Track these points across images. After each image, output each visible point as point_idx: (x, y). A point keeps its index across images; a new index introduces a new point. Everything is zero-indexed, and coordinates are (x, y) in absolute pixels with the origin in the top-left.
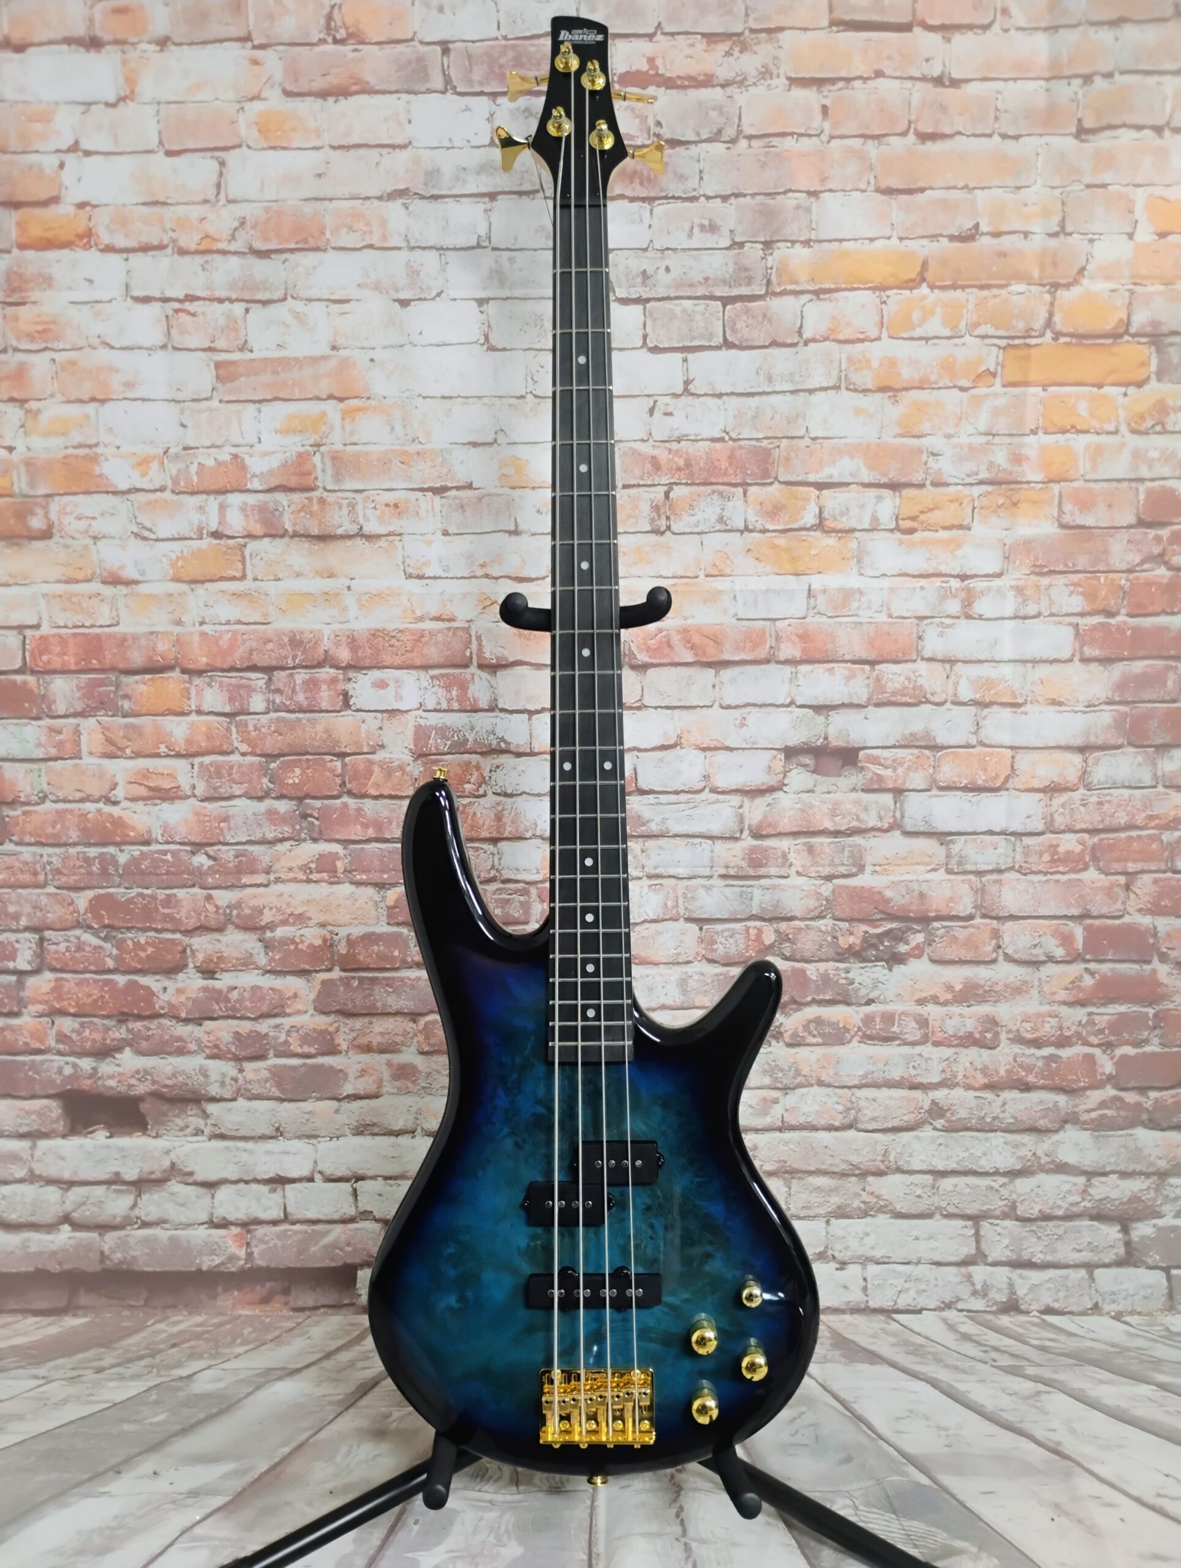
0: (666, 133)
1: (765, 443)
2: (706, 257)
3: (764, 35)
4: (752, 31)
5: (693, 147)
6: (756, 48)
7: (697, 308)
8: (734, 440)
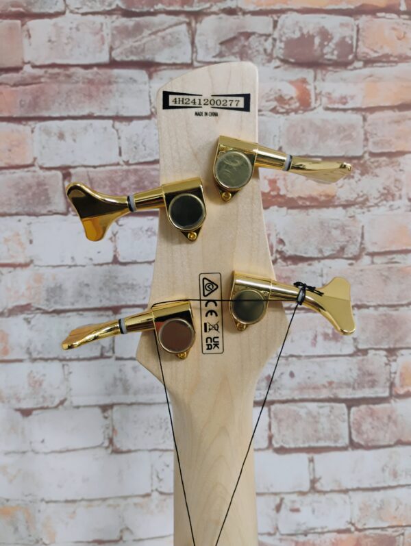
0: (289, 250)
1: (390, 532)
2: (330, 364)
3: (384, 158)
4: (372, 155)
5: (315, 263)
6: (377, 171)
7: (321, 411)
8: (360, 530)
